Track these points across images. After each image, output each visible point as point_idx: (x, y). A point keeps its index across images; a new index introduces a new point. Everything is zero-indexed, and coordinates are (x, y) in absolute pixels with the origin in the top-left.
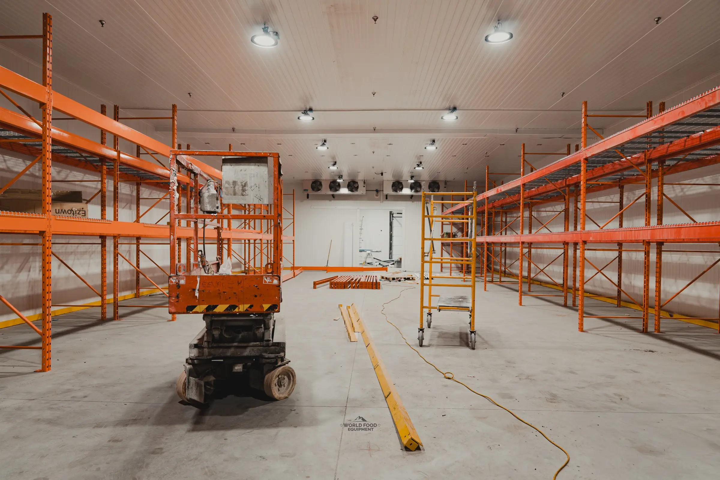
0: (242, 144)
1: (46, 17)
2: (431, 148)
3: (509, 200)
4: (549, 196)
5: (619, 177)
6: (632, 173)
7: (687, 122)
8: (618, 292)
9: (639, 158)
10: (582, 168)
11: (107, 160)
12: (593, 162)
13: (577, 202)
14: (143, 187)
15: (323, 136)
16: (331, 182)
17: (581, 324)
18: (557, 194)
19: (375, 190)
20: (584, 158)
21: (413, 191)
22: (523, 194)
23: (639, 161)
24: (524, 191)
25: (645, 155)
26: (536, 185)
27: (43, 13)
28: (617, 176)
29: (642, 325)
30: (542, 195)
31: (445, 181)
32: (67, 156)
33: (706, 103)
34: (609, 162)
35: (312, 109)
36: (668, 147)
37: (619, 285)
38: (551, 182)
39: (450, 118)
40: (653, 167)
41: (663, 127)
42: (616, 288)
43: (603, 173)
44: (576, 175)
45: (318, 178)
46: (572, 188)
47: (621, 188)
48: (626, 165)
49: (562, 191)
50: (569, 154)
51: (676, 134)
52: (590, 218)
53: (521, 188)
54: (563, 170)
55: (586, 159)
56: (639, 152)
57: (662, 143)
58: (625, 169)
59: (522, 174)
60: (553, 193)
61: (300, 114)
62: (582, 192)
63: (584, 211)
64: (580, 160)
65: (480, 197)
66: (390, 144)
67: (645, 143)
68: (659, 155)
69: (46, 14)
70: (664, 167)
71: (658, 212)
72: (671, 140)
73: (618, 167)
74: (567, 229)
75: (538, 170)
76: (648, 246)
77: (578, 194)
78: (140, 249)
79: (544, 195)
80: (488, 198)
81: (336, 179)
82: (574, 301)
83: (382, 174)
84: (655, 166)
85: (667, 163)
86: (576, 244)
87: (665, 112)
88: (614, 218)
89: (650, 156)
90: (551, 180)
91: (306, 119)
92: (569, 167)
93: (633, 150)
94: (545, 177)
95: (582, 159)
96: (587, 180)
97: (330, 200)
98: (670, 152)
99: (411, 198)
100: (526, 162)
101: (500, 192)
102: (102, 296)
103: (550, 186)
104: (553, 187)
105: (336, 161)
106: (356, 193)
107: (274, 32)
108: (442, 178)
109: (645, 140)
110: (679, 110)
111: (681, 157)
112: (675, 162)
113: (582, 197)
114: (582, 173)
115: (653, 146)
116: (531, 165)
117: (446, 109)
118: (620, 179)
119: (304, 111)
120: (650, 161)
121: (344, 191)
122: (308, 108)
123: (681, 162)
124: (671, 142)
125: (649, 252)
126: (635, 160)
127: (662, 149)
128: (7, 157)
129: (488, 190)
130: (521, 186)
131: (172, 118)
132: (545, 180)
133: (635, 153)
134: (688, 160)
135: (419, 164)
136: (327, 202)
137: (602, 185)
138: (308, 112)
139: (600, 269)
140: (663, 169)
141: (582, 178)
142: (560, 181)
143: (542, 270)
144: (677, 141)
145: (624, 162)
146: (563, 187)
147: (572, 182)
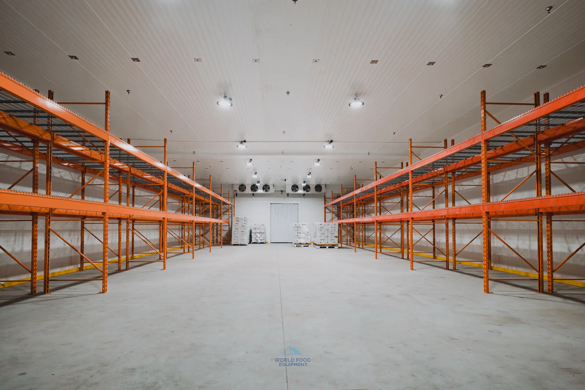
0: (197, 161)
1: (107, 93)
2: (317, 164)
3: (368, 196)
4: (391, 193)
5: (432, 181)
6: (439, 179)
7: (464, 151)
8: (433, 248)
9: (441, 170)
10: (410, 176)
11: (122, 172)
12: (416, 173)
13: (408, 196)
14: (136, 189)
15: (250, 157)
16: (252, 186)
17: (412, 266)
18: (396, 192)
19: (280, 190)
20: (411, 170)
21: (305, 191)
22: (376, 192)
23: (441, 172)
24: (377, 190)
25: (444, 169)
26: (384, 187)
27: (106, 91)
28: (431, 181)
29: (446, 266)
30: (387, 193)
31: (326, 185)
32: (95, 169)
33: (471, 143)
34: (425, 173)
35: (246, 141)
36: (456, 164)
37: (434, 244)
38: (393, 185)
39: (329, 147)
40: (449, 176)
41: (453, 154)
42: (432, 246)
43: (422, 179)
44: (407, 180)
45: (243, 183)
46: (405, 188)
47: (433, 188)
48: (435, 175)
49: (399, 190)
50: (403, 168)
51: (460, 158)
52: (415, 205)
53: (375, 188)
54: (399, 177)
55: (412, 171)
56: (441, 167)
57: (453, 163)
58: (435, 177)
59: (375, 180)
60: (393, 192)
61: (238, 144)
62: (410, 190)
63: (412, 201)
64: (409, 172)
65: (351, 194)
66: (292, 162)
67: (444, 162)
68: (452, 169)
69: (107, 91)
70: (456, 176)
71: (453, 201)
72: (457, 161)
73: (431, 176)
74: (402, 211)
75: (385, 178)
76: (447, 220)
77: (408, 192)
78: (135, 228)
79: (388, 193)
80: (356, 195)
81: (255, 183)
82: (408, 256)
83: (285, 180)
84: (450, 175)
85: (457, 173)
86: (408, 221)
87: (454, 146)
88: (428, 205)
89: (446, 170)
90: (392, 184)
91: (242, 147)
92: (402, 176)
93: (437, 166)
94: (389, 182)
95: (410, 172)
96: (413, 183)
97: (251, 197)
98: (457, 167)
99: (304, 196)
100: (377, 172)
101: (363, 191)
102: (119, 256)
103: (392, 188)
104: (394, 188)
105: (256, 172)
106: (268, 193)
107: (229, 99)
108: (323, 183)
109: (444, 161)
110: (459, 146)
111: (464, 170)
112: (461, 173)
113: (410, 193)
114: (410, 179)
115: (448, 164)
116: (380, 174)
117: (327, 141)
118: (433, 183)
119: (241, 142)
120: (447, 172)
121: (260, 191)
122: (243, 140)
123: (464, 173)
124: (458, 162)
125: (448, 223)
126: (439, 172)
127: (453, 166)
128: (61, 170)
129: (356, 190)
130: (375, 187)
131: (164, 147)
132: (389, 183)
133: (439, 168)
134: (467, 172)
135: (309, 174)
136: (250, 198)
137: (423, 186)
138: (243, 143)
139: (423, 236)
140: (454, 176)
141: (410, 182)
142: (398, 184)
143: (389, 238)
144: (460, 161)
145: (433, 173)
146: (400, 188)
147: (405, 185)
